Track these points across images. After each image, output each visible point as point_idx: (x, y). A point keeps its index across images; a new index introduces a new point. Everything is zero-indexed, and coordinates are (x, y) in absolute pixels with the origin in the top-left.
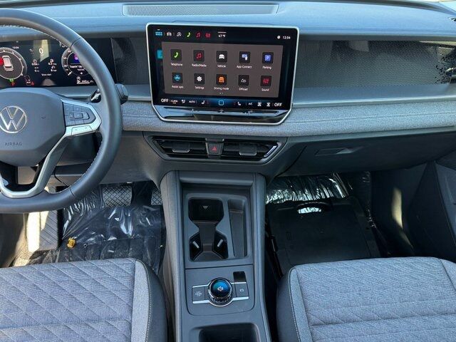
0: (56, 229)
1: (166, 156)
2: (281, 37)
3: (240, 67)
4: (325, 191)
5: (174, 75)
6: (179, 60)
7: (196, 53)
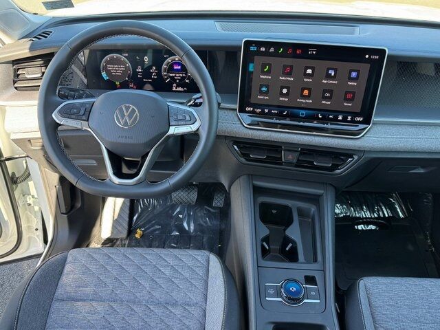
0: (127, 219)
1: (243, 160)
2: (370, 57)
3: (326, 82)
4: (384, 210)
5: (262, 86)
6: (268, 73)
7: (285, 67)
